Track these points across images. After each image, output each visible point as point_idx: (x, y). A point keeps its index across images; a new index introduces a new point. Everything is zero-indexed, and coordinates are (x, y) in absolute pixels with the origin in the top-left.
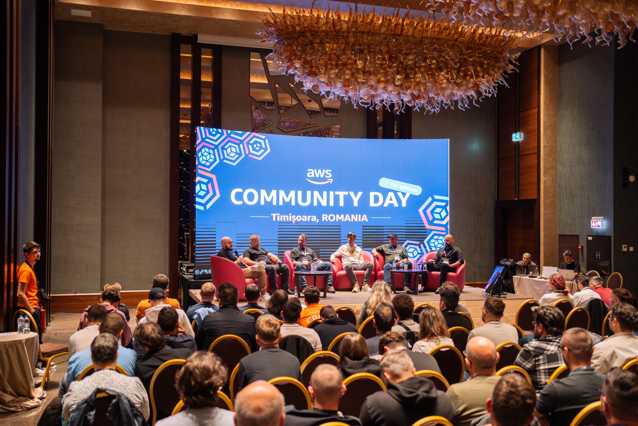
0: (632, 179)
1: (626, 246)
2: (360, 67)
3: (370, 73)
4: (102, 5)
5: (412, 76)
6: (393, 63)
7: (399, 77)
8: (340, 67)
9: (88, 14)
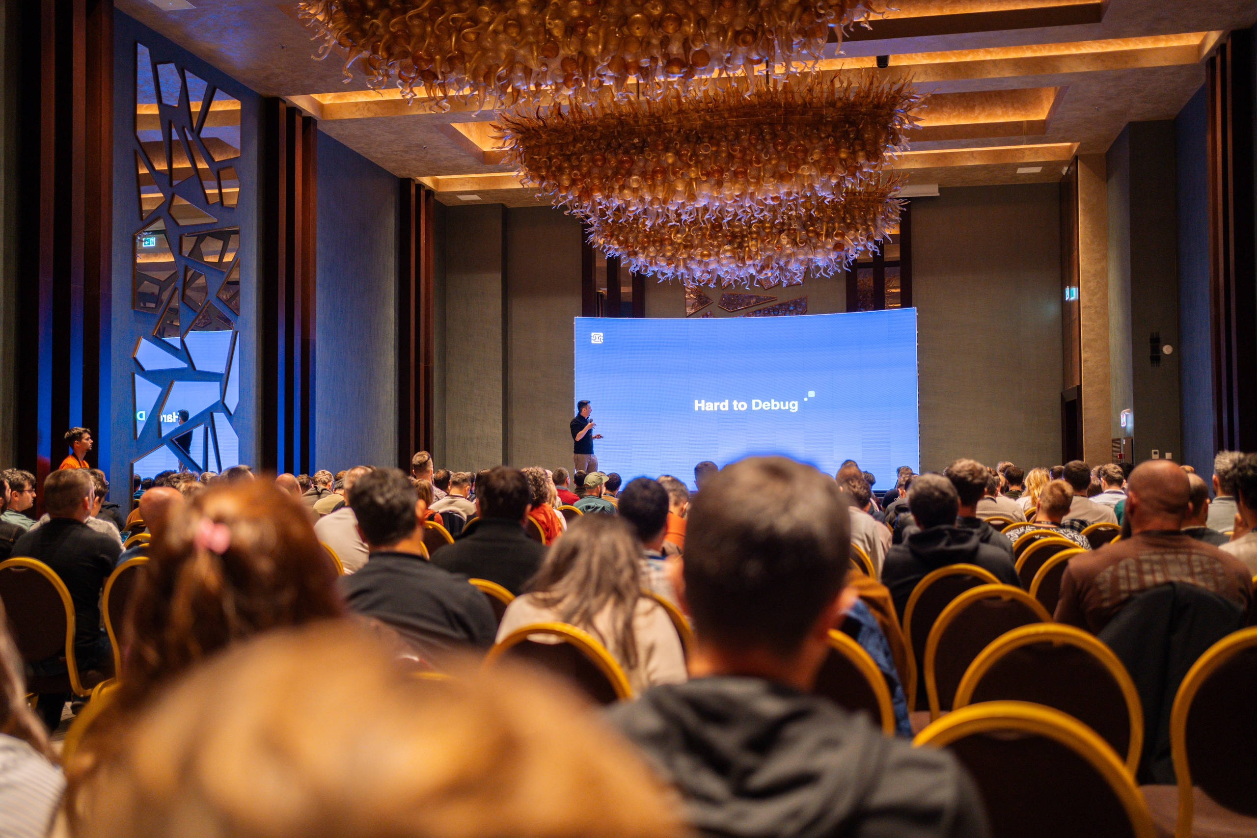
0: (1167, 350)
1: (1157, 451)
2: (679, 241)
3: (692, 247)
4: (482, 188)
5: (746, 245)
6: (718, 232)
7: (727, 247)
8: (658, 244)
9: (475, 197)
